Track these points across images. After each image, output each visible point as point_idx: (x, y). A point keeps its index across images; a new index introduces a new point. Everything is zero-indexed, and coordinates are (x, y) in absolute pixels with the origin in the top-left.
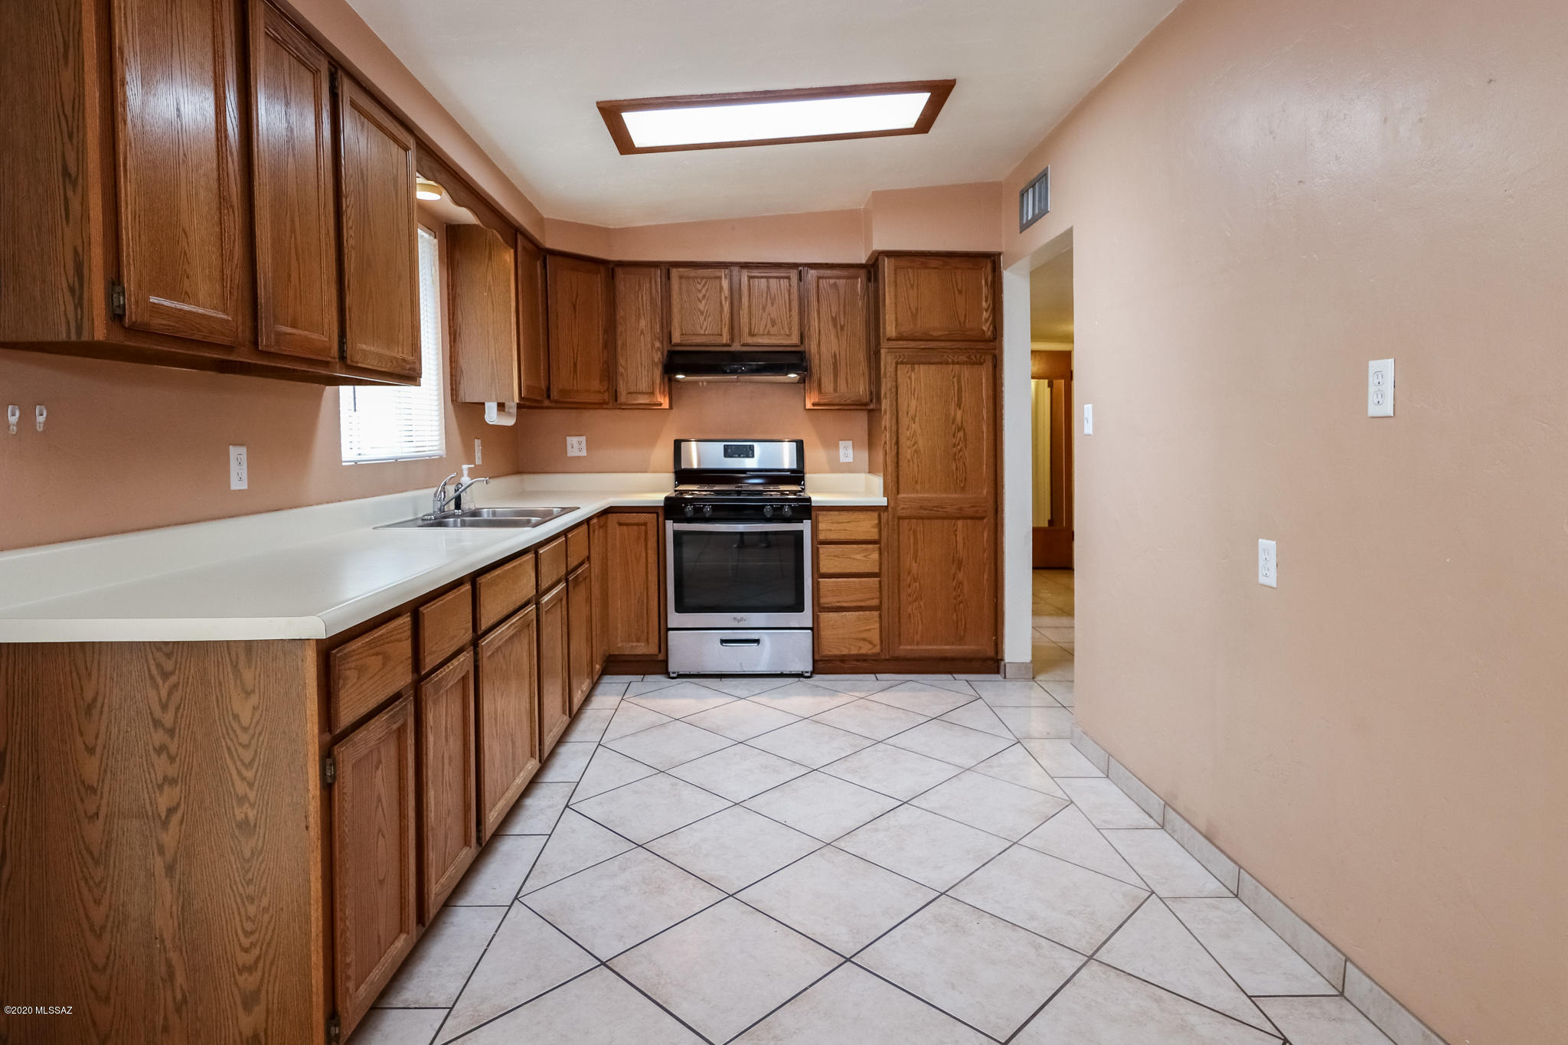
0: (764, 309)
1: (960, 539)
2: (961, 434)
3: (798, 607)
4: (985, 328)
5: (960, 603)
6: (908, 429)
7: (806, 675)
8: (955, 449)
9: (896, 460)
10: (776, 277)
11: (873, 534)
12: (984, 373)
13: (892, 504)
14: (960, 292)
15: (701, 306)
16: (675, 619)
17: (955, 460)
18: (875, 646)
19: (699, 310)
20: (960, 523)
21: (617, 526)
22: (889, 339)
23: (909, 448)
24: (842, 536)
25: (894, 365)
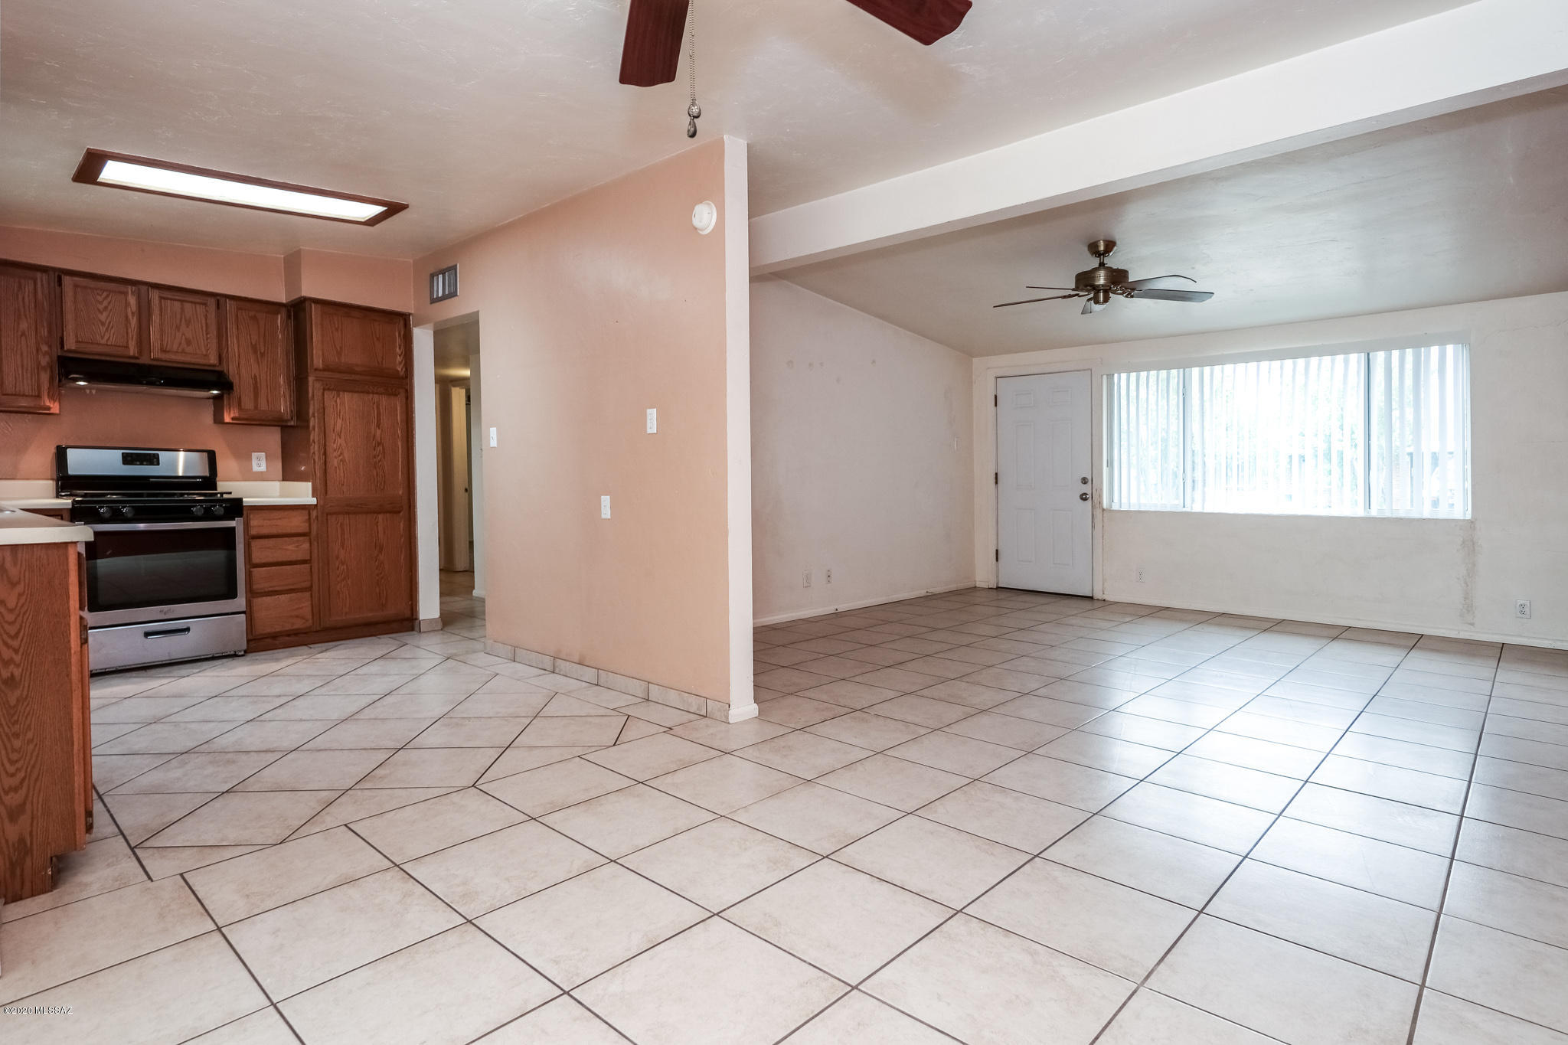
0: (178, 328)
1: (380, 529)
2: (380, 448)
3: (231, 594)
4: (400, 369)
5: (382, 578)
6: (334, 443)
7: (240, 654)
8: (375, 460)
9: (324, 467)
10: (191, 302)
11: (303, 527)
12: (398, 403)
13: (322, 503)
14: (378, 339)
15: (103, 317)
17: (375, 468)
18: (307, 621)
19: (100, 321)
20: (380, 517)
22: (316, 370)
23: (336, 457)
24: (274, 531)
25: (322, 391)
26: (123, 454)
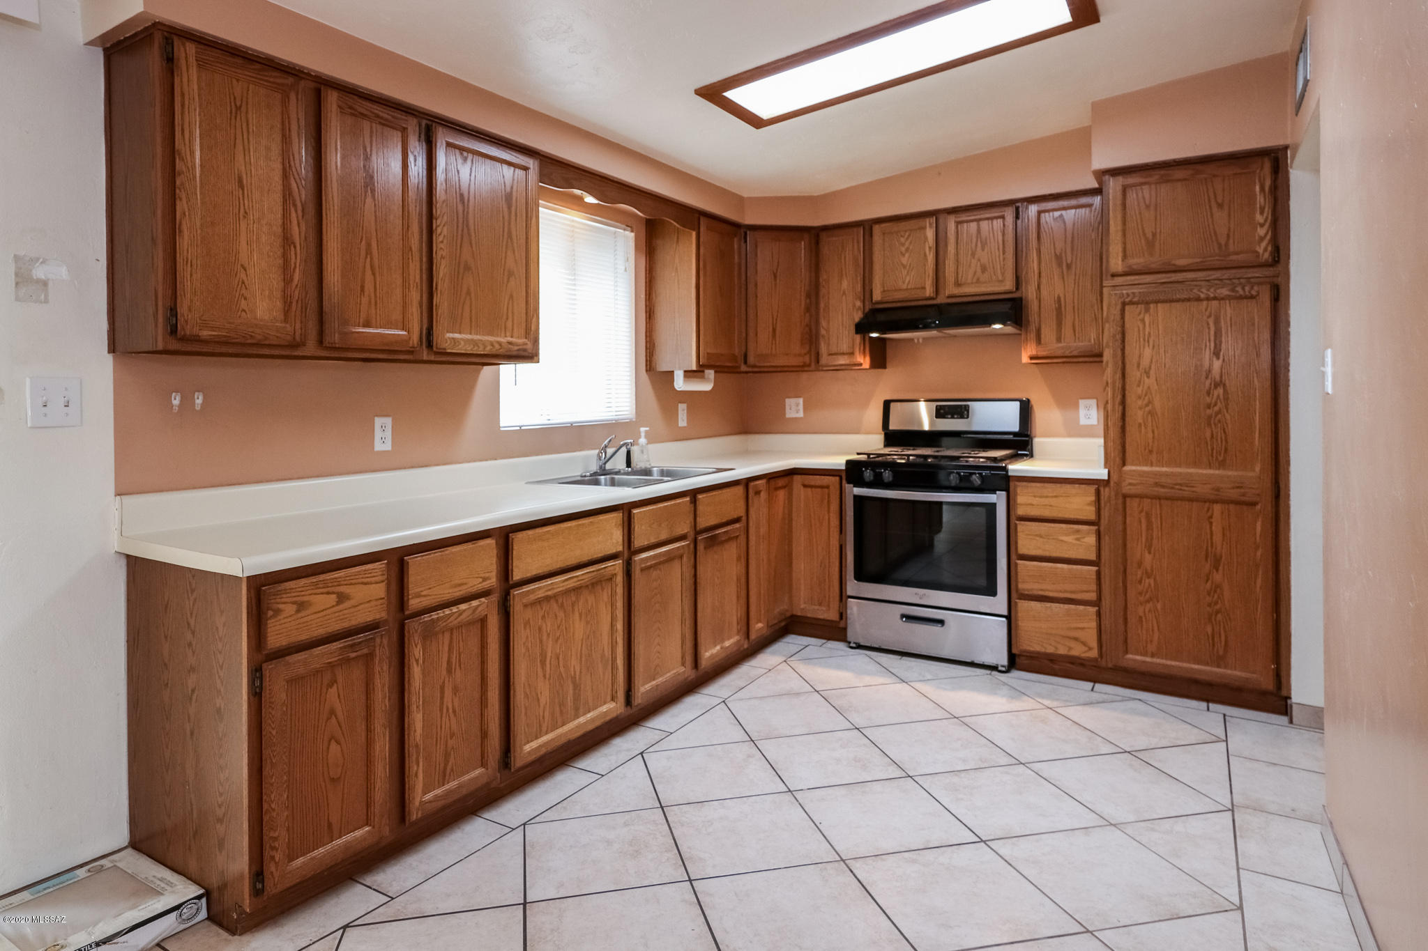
0: (973, 255)
1: (1217, 528)
2: (1220, 391)
3: (991, 591)
4: (1261, 251)
5: (1217, 612)
6: (1139, 386)
7: (1000, 668)
8: (1209, 412)
9: (1120, 424)
10: (988, 219)
11: (1090, 514)
12: (1260, 312)
13: (1115, 477)
14: (1220, 206)
15: (904, 260)
16: (853, 587)
17: (1209, 425)
18: (1090, 649)
19: (902, 264)
20: (1217, 508)
21: (802, 487)
22: (1113, 275)
23: (1140, 408)
24: (1047, 513)
25: (1119, 307)
26: (937, 406)
